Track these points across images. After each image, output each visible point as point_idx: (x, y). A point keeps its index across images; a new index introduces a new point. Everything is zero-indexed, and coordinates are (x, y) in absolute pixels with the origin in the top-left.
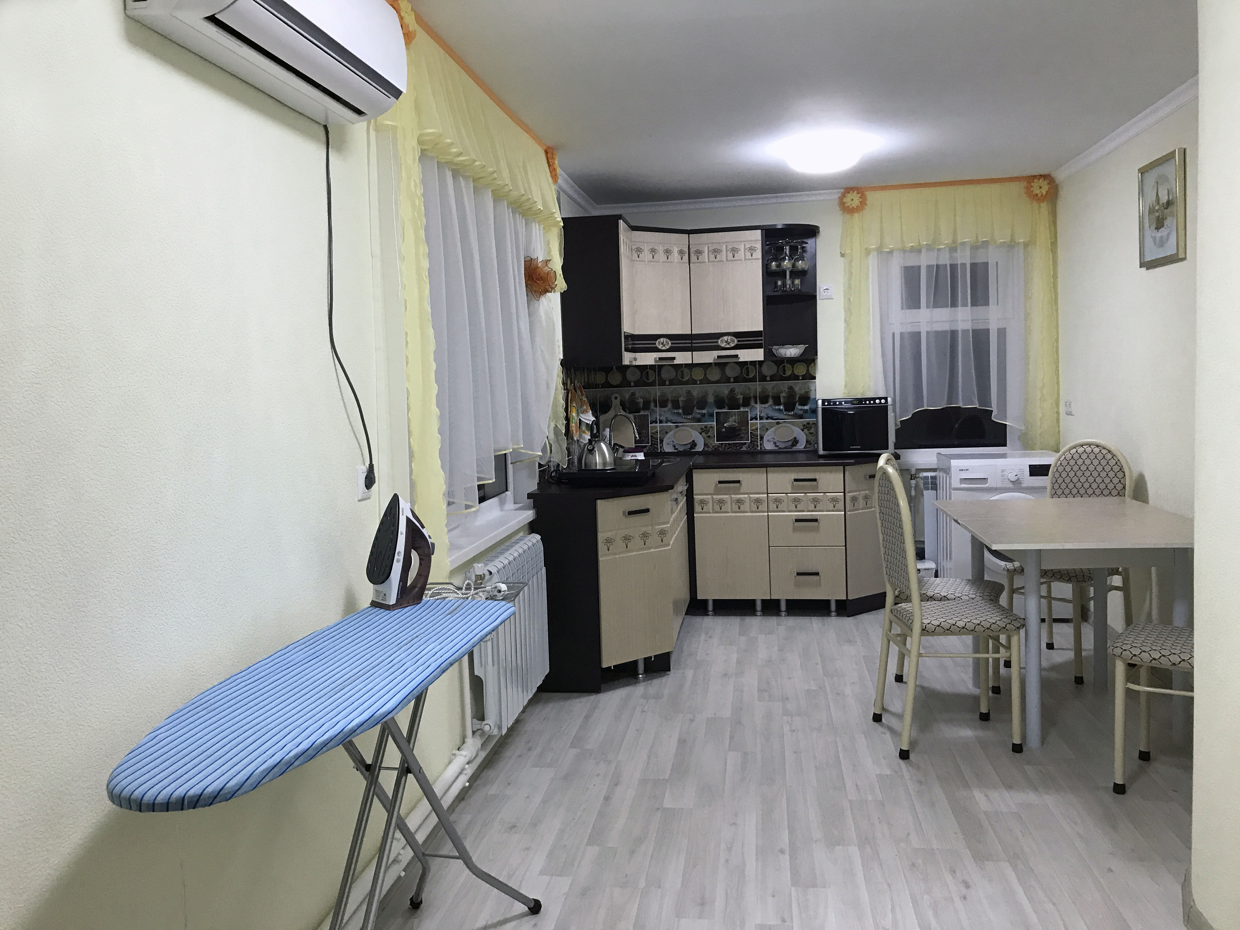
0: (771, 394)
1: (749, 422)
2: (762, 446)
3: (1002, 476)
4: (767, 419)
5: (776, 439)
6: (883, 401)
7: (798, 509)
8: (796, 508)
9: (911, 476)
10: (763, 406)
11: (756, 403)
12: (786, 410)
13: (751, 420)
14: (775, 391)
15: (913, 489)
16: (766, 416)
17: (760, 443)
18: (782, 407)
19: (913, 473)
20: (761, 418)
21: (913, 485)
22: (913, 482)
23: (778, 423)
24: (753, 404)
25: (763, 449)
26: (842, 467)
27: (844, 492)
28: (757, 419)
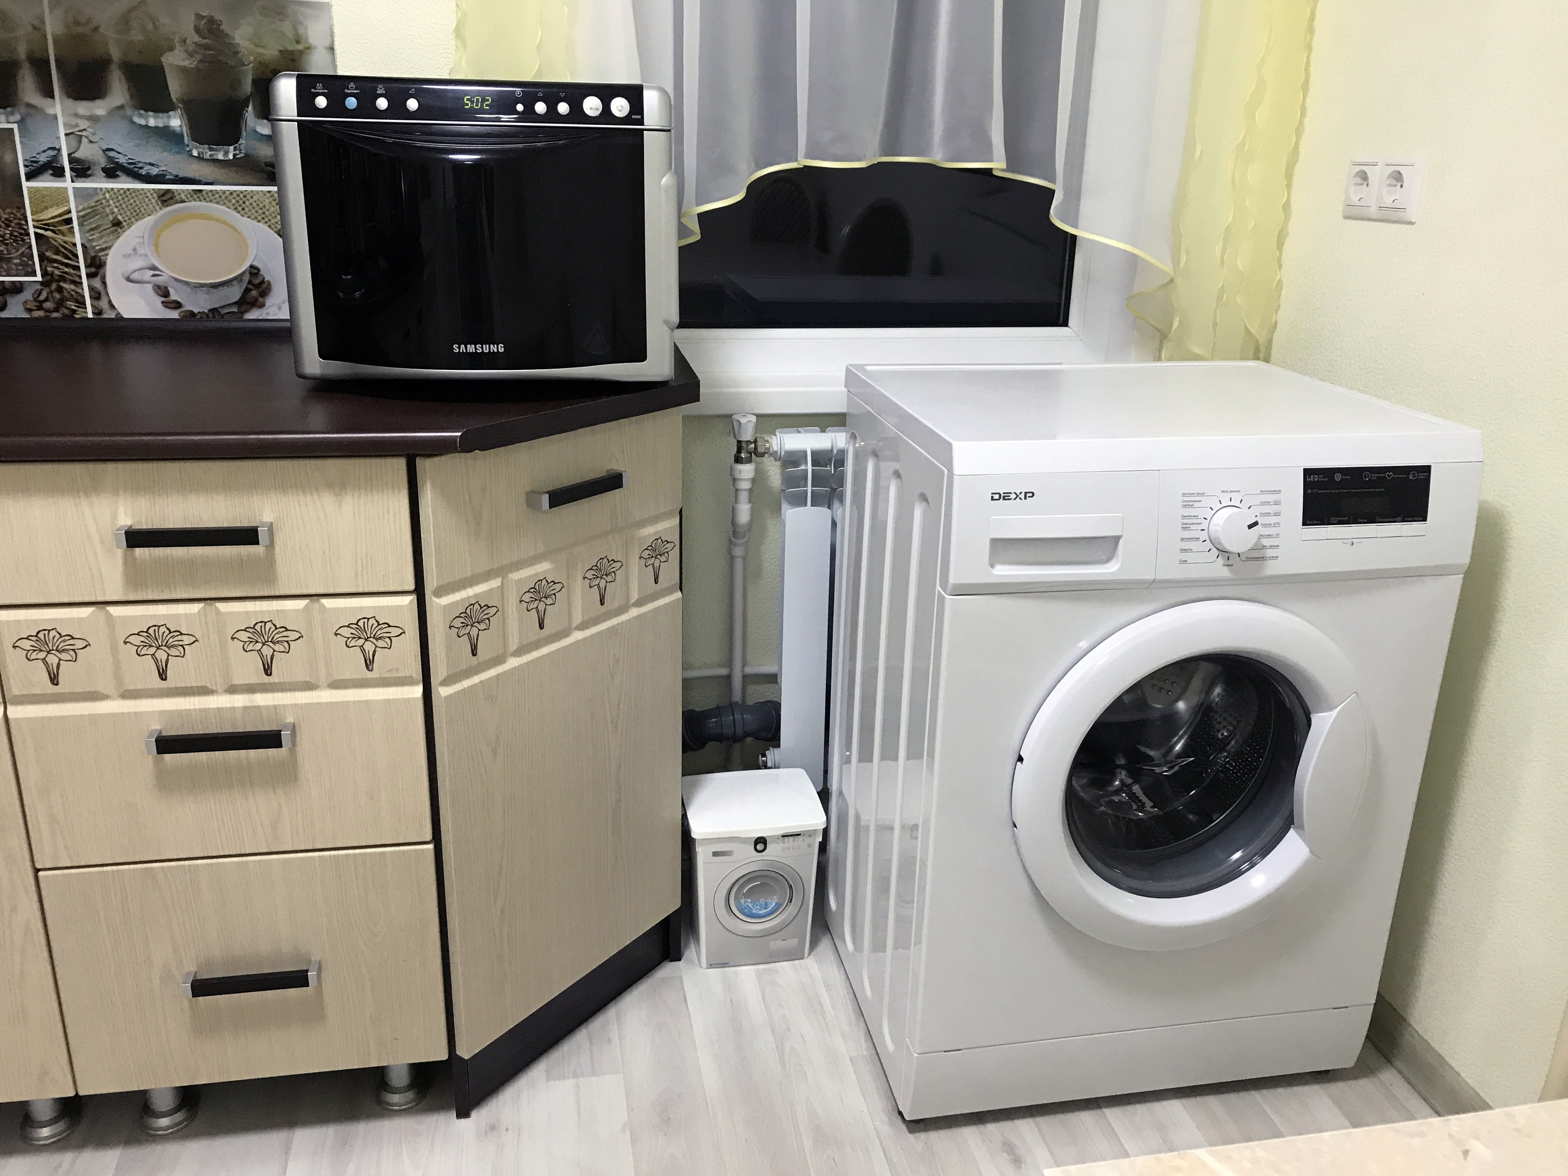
0: (115, 53)
1: (25, 185)
2: (103, 304)
3: (1185, 528)
4: (111, 173)
5: (167, 274)
6: (620, 106)
7: (171, 682)
8: (163, 676)
9: (739, 450)
10: (83, 108)
11: (49, 94)
12: (198, 137)
13: (29, 177)
14: (136, 36)
15: (744, 496)
16: (103, 162)
17: (91, 289)
18: (176, 122)
19: (747, 435)
20: (81, 170)
21: (745, 485)
22: (746, 471)
23: (166, 199)
24: (36, 99)
25: (109, 314)
26: (400, 465)
27: (419, 590)
28: (59, 173)
